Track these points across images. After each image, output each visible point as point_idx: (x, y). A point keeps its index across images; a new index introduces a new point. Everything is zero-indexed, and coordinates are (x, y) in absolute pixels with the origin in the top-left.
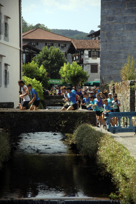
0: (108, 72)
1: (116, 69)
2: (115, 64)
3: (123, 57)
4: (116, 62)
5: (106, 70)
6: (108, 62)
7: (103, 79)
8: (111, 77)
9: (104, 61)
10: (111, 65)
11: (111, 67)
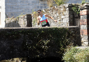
0: (11, 10)
1: (15, 9)
2: (14, 6)
3: (19, 2)
4: (15, 5)
5: (9, 9)
6: (10, 4)
7: (7, 15)
8: (12, 14)
9: (8, 4)
10: (12, 6)
11: (12, 7)
